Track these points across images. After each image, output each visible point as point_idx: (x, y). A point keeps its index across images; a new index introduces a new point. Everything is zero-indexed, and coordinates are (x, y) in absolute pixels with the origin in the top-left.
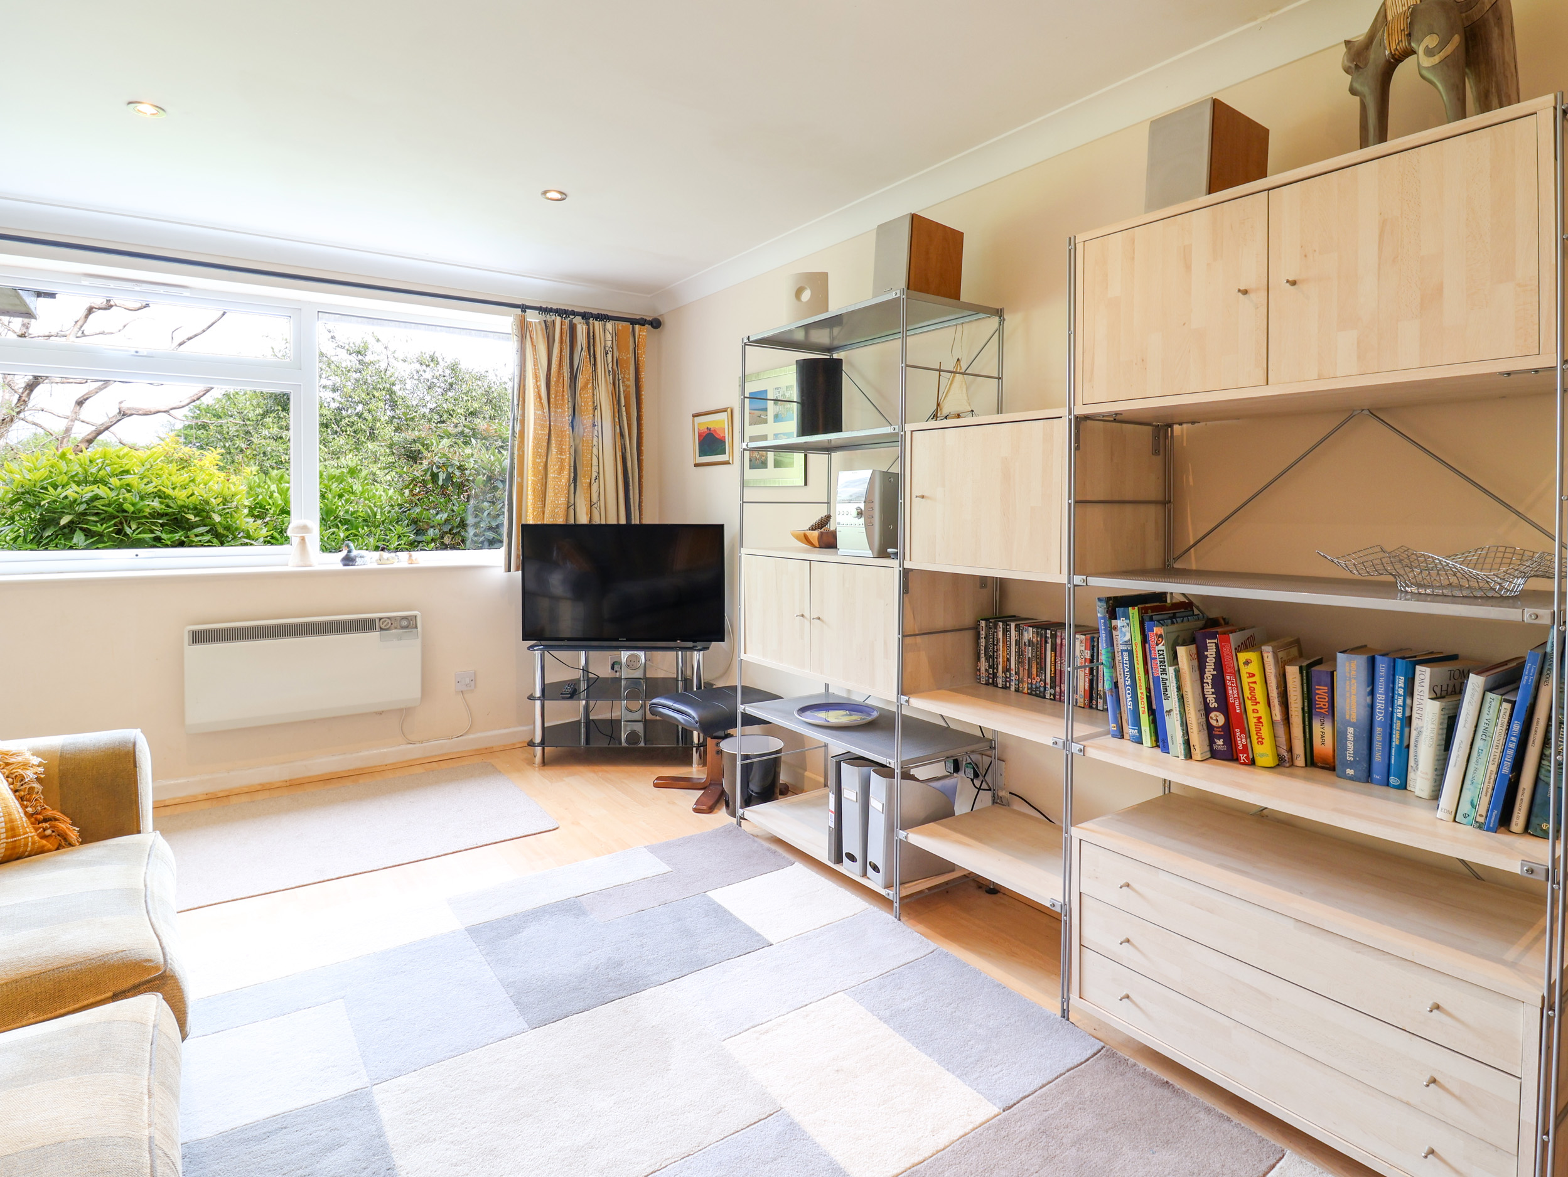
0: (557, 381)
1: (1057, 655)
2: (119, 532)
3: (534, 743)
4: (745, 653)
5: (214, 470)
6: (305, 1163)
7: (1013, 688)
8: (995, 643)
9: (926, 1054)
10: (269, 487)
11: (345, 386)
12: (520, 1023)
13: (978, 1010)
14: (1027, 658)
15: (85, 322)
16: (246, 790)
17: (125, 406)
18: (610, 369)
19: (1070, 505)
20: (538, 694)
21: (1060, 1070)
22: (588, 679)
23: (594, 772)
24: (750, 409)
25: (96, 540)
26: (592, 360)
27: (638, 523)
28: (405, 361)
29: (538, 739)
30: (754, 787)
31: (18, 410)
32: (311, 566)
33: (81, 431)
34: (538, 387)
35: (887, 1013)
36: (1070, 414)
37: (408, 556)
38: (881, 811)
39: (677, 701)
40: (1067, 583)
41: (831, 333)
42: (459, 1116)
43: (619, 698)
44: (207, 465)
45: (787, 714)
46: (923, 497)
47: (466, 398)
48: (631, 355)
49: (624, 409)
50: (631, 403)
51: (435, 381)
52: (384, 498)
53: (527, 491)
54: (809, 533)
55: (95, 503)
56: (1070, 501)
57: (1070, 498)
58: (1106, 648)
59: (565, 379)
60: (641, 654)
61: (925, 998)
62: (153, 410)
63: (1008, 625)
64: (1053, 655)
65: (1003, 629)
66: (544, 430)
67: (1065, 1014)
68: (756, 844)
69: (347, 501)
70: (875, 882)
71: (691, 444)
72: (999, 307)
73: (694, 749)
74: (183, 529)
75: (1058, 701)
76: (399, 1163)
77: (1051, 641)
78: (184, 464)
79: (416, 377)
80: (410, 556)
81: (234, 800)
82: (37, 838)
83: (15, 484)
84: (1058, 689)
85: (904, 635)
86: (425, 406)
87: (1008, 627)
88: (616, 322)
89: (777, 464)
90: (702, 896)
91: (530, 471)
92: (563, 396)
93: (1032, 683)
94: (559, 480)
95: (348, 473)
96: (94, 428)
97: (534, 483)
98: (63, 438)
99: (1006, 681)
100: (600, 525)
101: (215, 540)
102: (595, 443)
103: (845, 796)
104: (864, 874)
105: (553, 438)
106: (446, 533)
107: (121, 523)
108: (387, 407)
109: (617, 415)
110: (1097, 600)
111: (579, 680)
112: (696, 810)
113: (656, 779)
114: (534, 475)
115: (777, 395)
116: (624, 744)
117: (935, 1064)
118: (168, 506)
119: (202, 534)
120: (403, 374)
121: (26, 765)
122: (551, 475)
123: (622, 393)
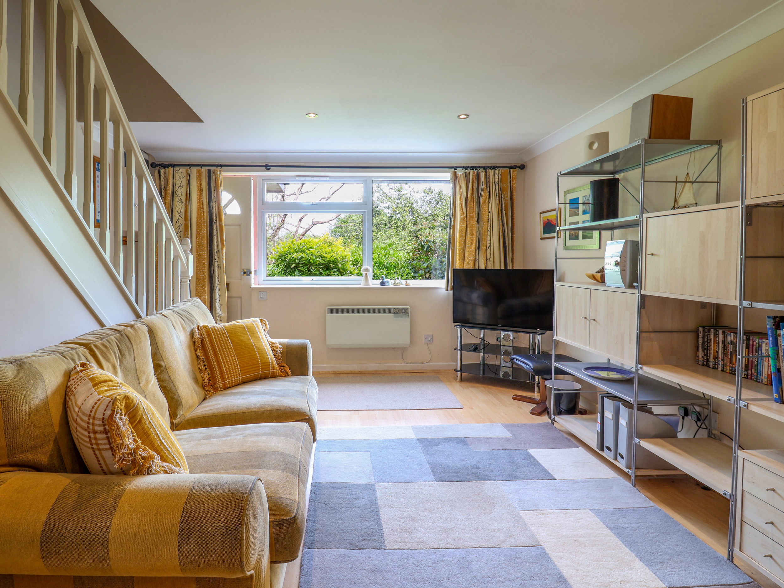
0: (471, 201)
1: (750, 351)
2: (309, 270)
3: (457, 370)
4: (557, 336)
5: (340, 246)
6: (350, 500)
7: (720, 369)
8: (709, 341)
9: (630, 550)
10: (359, 253)
11: (393, 206)
12: (433, 478)
13: (671, 541)
14: (729, 352)
15: (302, 188)
16: (346, 372)
17: (314, 220)
18: (497, 193)
19: (741, 259)
20: (459, 348)
21: (715, 583)
22: (484, 344)
23: (484, 388)
24: (570, 208)
25: (302, 273)
26: (488, 189)
27: (511, 268)
28: (418, 192)
29: (459, 369)
30: (563, 406)
31: (281, 224)
32: (369, 285)
33: (301, 231)
34: (461, 204)
35: (613, 526)
36: (742, 204)
37: (405, 282)
38: (625, 426)
39: (523, 357)
40: (738, 305)
41: (614, 163)
42: (404, 503)
43: (499, 354)
44: (338, 244)
45: (579, 370)
46: (652, 255)
47: (445, 208)
48: (509, 185)
49: (504, 212)
50: (509, 209)
51: (431, 200)
52: (402, 257)
53: (456, 253)
54: (595, 274)
55: (302, 260)
56: (741, 257)
57: (742, 255)
58: (772, 347)
59: (475, 199)
60: (511, 334)
61: (638, 526)
62: (324, 222)
63: (718, 331)
64: (747, 351)
65: (714, 333)
66: (464, 225)
67: (731, 558)
68: (560, 435)
69: (387, 258)
70: (622, 464)
71: (538, 227)
72: (718, 139)
73: (536, 384)
74: (329, 269)
75: (749, 379)
76: (381, 510)
77: (746, 342)
78: (330, 244)
79: (423, 200)
80: (406, 282)
81: (342, 375)
82: (280, 372)
83: (279, 252)
84: (750, 372)
85: (641, 331)
86: (427, 213)
87: (717, 332)
88: (501, 169)
89: (584, 237)
90: (525, 451)
91: (458, 244)
92: (473, 207)
93: (732, 367)
94: (471, 248)
95: (388, 246)
96: (304, 230)
97: (459, 249)
98: (295, 234)
99: (715, 364)
100: (491, 270)
101: (339, 274)
102: (489, 229)
103: (606, 415)
104: (616, 459)
105: (468, 228)
106: (427, 272)
107: (310, 267)
108: (410, 214)
109: (500, 215)
110: (767, 318)
111: (480, 344)
112: (531, 413)
113: (514, 396)
114: (459, 246)
115: (585, 200)
116: (501, 376)
117: (634, 556)
118: (324, 261)
119: (335, 272)
120: (417, 198)
121: (277, 347)
122: (467, 246)
123: (503, 204)
